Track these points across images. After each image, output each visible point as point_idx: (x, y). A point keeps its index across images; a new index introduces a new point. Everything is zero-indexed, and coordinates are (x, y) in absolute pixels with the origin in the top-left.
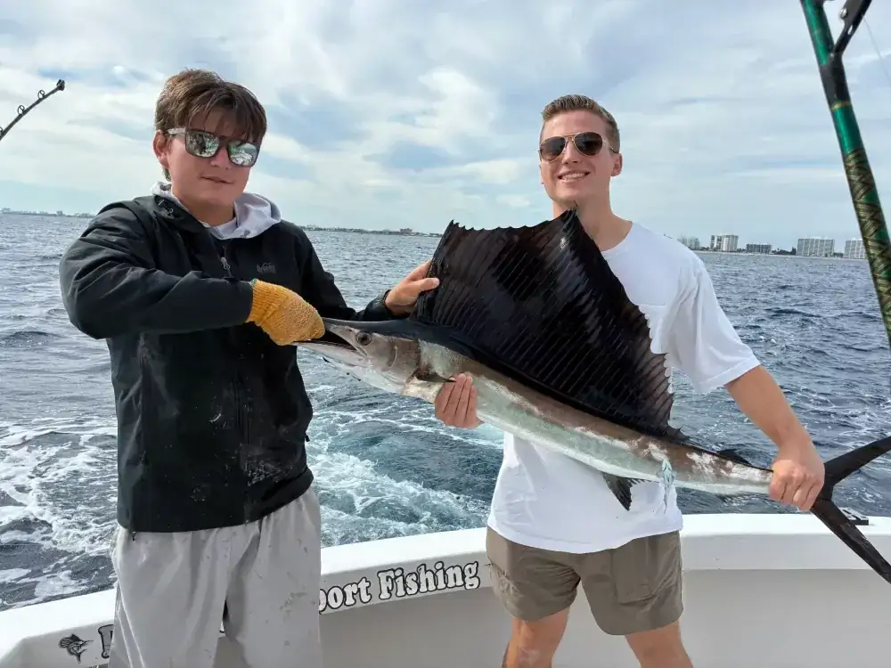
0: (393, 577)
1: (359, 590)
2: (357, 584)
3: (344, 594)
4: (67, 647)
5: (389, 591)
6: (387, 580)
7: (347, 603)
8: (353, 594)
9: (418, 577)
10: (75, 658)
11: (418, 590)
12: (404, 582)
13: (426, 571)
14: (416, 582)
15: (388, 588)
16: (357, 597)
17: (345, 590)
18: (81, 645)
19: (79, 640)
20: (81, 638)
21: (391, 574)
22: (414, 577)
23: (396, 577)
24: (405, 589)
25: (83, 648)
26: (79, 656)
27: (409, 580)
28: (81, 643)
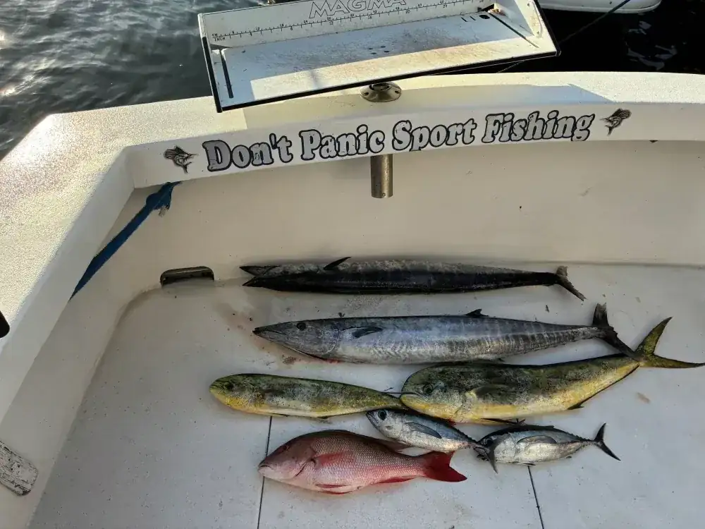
0: (501, 122)
1: (463, 131)
2: (463, 125)
3: (448, 133)
4: (173, 159)
5: (493, 136)
6: (495, 124)
7: (448, 142)
8: (457, 134)
9: (527, 124)
10: (182, 169)
11: (523, 137)
12: (512, 128)
13: (537, 119)
14: (523, 129)
15: (493, 132)
16: (460, 138)
17: (450, 129)
18: (187, 158)
19: (183, 153)
20: (186, 151)
21: (500, 118)
22: (523, 124)
23: (504, 122)
24: (510, 135)
25: (189, 161)
26: (185, 167)
27: (517, 126)
28: (186, 155)
